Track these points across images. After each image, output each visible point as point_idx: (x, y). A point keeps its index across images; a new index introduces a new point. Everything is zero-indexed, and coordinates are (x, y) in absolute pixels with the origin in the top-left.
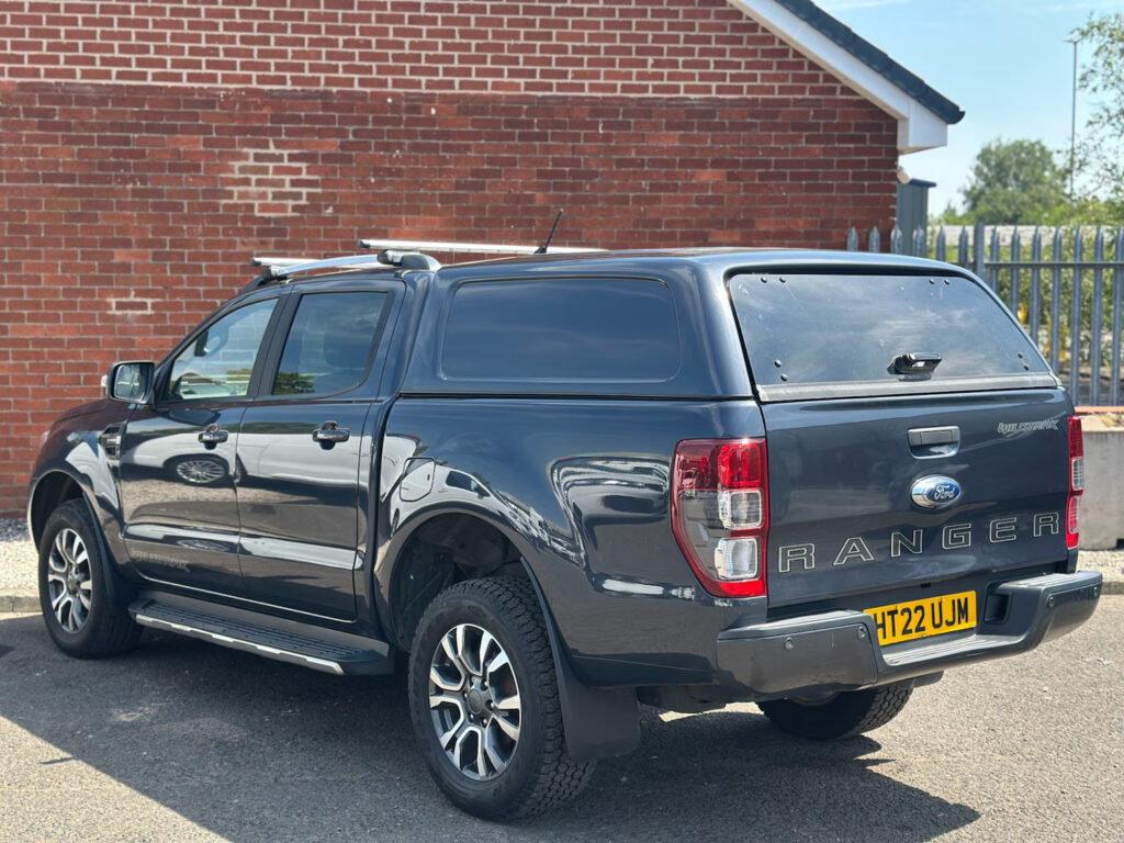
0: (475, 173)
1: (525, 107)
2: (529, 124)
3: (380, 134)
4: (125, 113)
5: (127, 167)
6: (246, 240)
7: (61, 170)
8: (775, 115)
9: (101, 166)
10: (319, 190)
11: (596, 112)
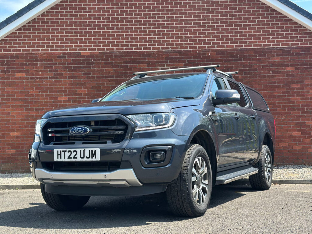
1: (235, 52)
2: (237, 56)
3: (195, 61)
4: (127, 59)
5: (127, 73)
7: (110, 75)
8: (309, 51)
9: (121, 73)
11: (256, 52)
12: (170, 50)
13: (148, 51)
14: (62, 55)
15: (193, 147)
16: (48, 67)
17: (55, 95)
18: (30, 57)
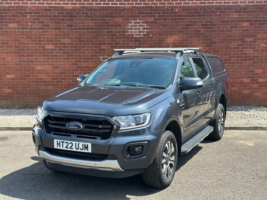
0: (186, 25)
1: (199, 8)
2: (200, 12)
3: (163, 16)
4: (104, 13)
5: (105, 26)
6: (132, 43)
7: (90, 27)
8: (263, 9)
9: (99, 26)
10: (149, 30)
11: (217, 9)
12: (142, 5)
13: (123, 6)
14: (48, 8)
15: (164, 136)
16: (36, 19)
17: (43, 44)
18: (21, 10)
